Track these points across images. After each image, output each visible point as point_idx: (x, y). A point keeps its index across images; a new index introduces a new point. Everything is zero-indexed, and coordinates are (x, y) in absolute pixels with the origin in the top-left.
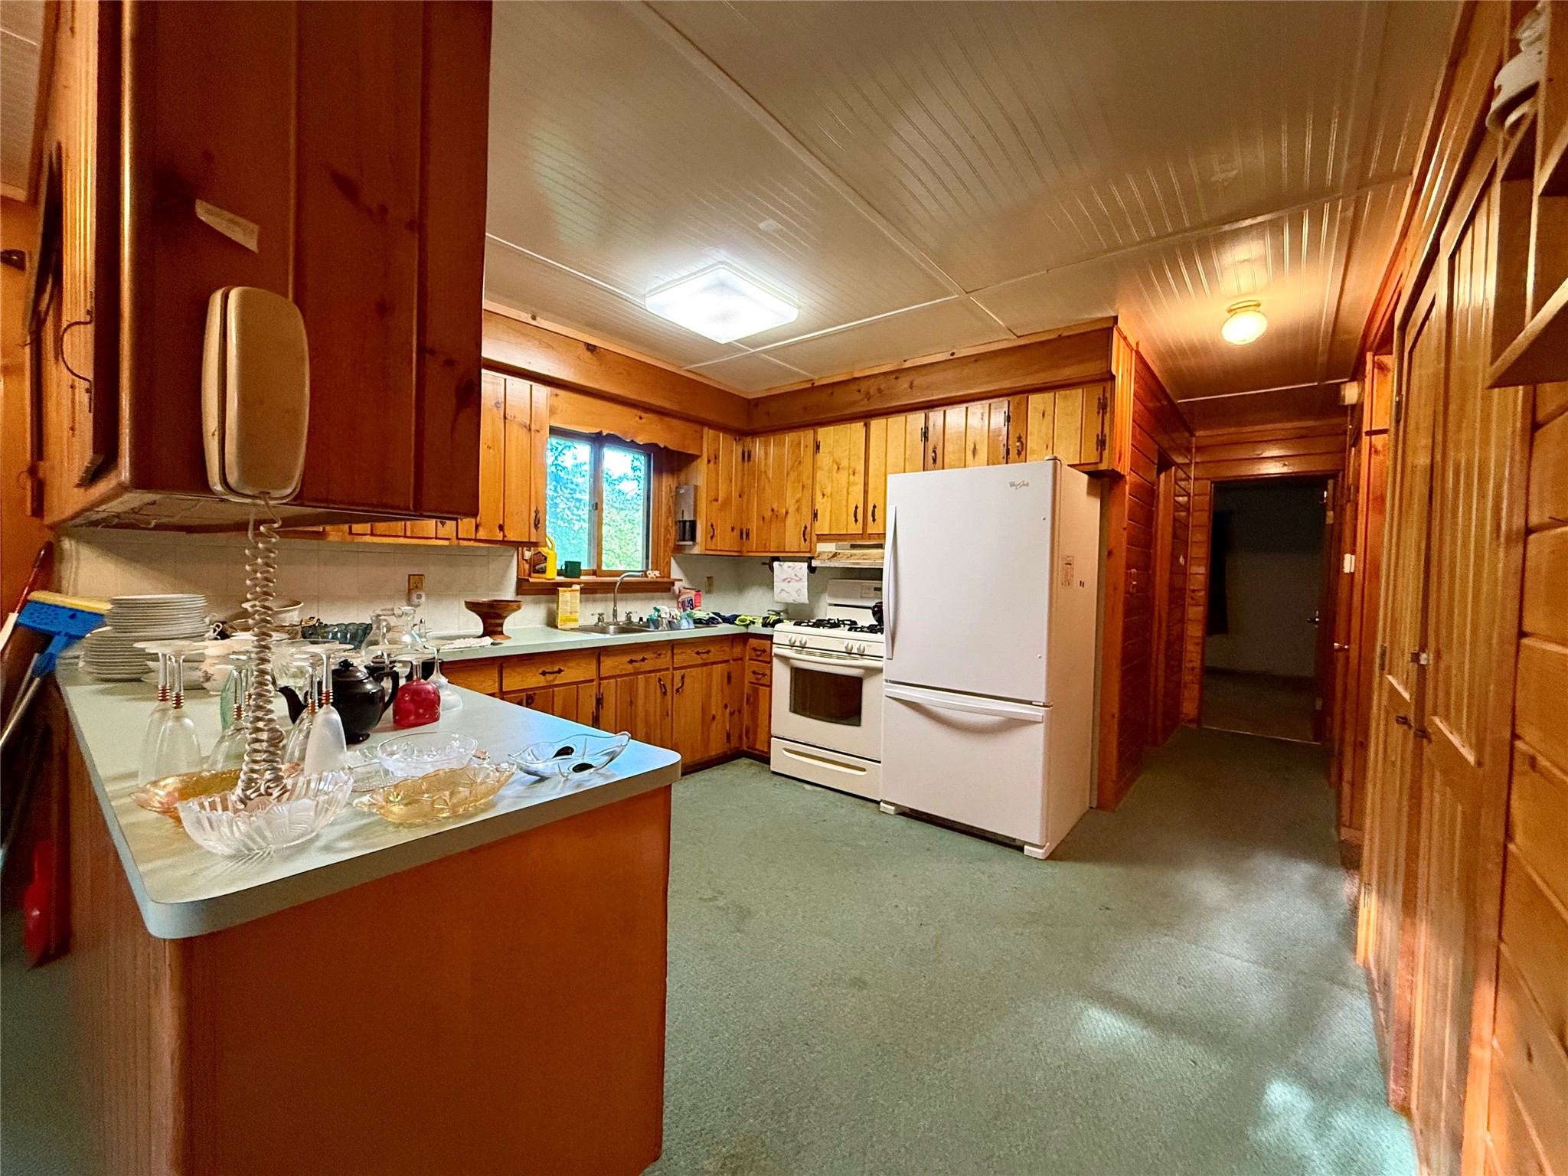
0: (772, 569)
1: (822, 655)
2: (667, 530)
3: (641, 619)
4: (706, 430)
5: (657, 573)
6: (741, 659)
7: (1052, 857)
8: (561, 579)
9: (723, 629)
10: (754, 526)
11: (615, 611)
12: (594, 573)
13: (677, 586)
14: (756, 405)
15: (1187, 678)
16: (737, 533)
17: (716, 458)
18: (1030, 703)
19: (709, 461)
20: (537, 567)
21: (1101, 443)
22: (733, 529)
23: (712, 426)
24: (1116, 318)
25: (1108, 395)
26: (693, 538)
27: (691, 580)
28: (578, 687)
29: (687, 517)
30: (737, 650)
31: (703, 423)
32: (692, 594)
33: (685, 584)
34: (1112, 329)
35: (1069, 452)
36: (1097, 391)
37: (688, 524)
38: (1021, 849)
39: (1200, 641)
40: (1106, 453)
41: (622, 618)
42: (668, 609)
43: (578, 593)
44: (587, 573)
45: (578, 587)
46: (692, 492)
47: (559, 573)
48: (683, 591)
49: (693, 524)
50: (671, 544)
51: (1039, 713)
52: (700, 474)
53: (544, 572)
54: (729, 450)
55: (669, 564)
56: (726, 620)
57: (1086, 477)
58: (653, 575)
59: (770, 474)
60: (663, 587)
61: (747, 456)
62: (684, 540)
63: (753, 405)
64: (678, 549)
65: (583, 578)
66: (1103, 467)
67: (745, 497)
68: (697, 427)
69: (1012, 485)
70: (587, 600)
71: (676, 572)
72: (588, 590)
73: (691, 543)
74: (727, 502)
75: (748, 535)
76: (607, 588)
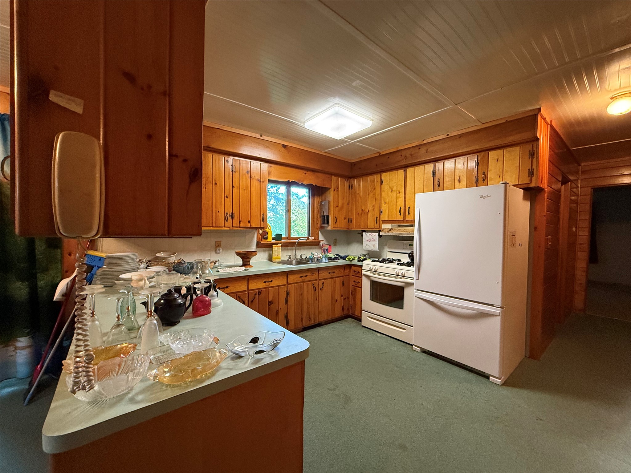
0: (362, 235)
1: (384, 276)
2: (317, 220)
3: (306, 257)
4: (333, 177)
5: (313, 238)
6: (348, 275)
7: (505, 384)
8: (274, 241)
9: (340, 262)
10: (354, 218)
11: (296, 254)
12: (287, 238)
13: (321, 243)
14: (355, 165)
15: (577, 288)
16: (347, 220)
17: (337, 189)
18: (492, 305)
19: (334, 190)
20: (264, 237)
21: (531, 173)
22: (345, 219)
23: (336, 175)
24: (539, 109)
25: (535, 149)
26: (328, 223)
27: (327, 241)
28: (279, 288)
29: (325, 214)
30: (347, 271)
31: (332, 174)
32: (327, 247)
33: (325, 242)
34: (538, 114)
35: (512, 178)
36: (529, 147)
37: (325, 217)
38: (489, 378)
39: (585, 269)
40: (534, 179)
41: (298, 257)
42: (317, 253)
43: (281, 247)
44: (285, 238)
45: (280, 245)
46: (327, 203)
47: (273, 239)
48: (324, 245)
49: (328, 217)
50: (319, 225)
51: (498, 311)
52: (331, 196)
53: (267, 239)
54: (343, 184)
55: (318, 234)
56: (342, 258)
57: (522, 190)
58: (311, 238)
59: (361, 194)
60: (316, 244)
61: (351, 187)
62: (324, 224)
63: (353, 165)
64: (322, 228)
65: (283, 241)
66: (533, 185)
67: (350, 205)
68: (329, 176)
69: (481, 197)
70: (284, 250)
71: (321, 237)
72: (285, 246)
73: (327, 225)
74: (342, 207)
75: (351, 221)
76: (293, 244)
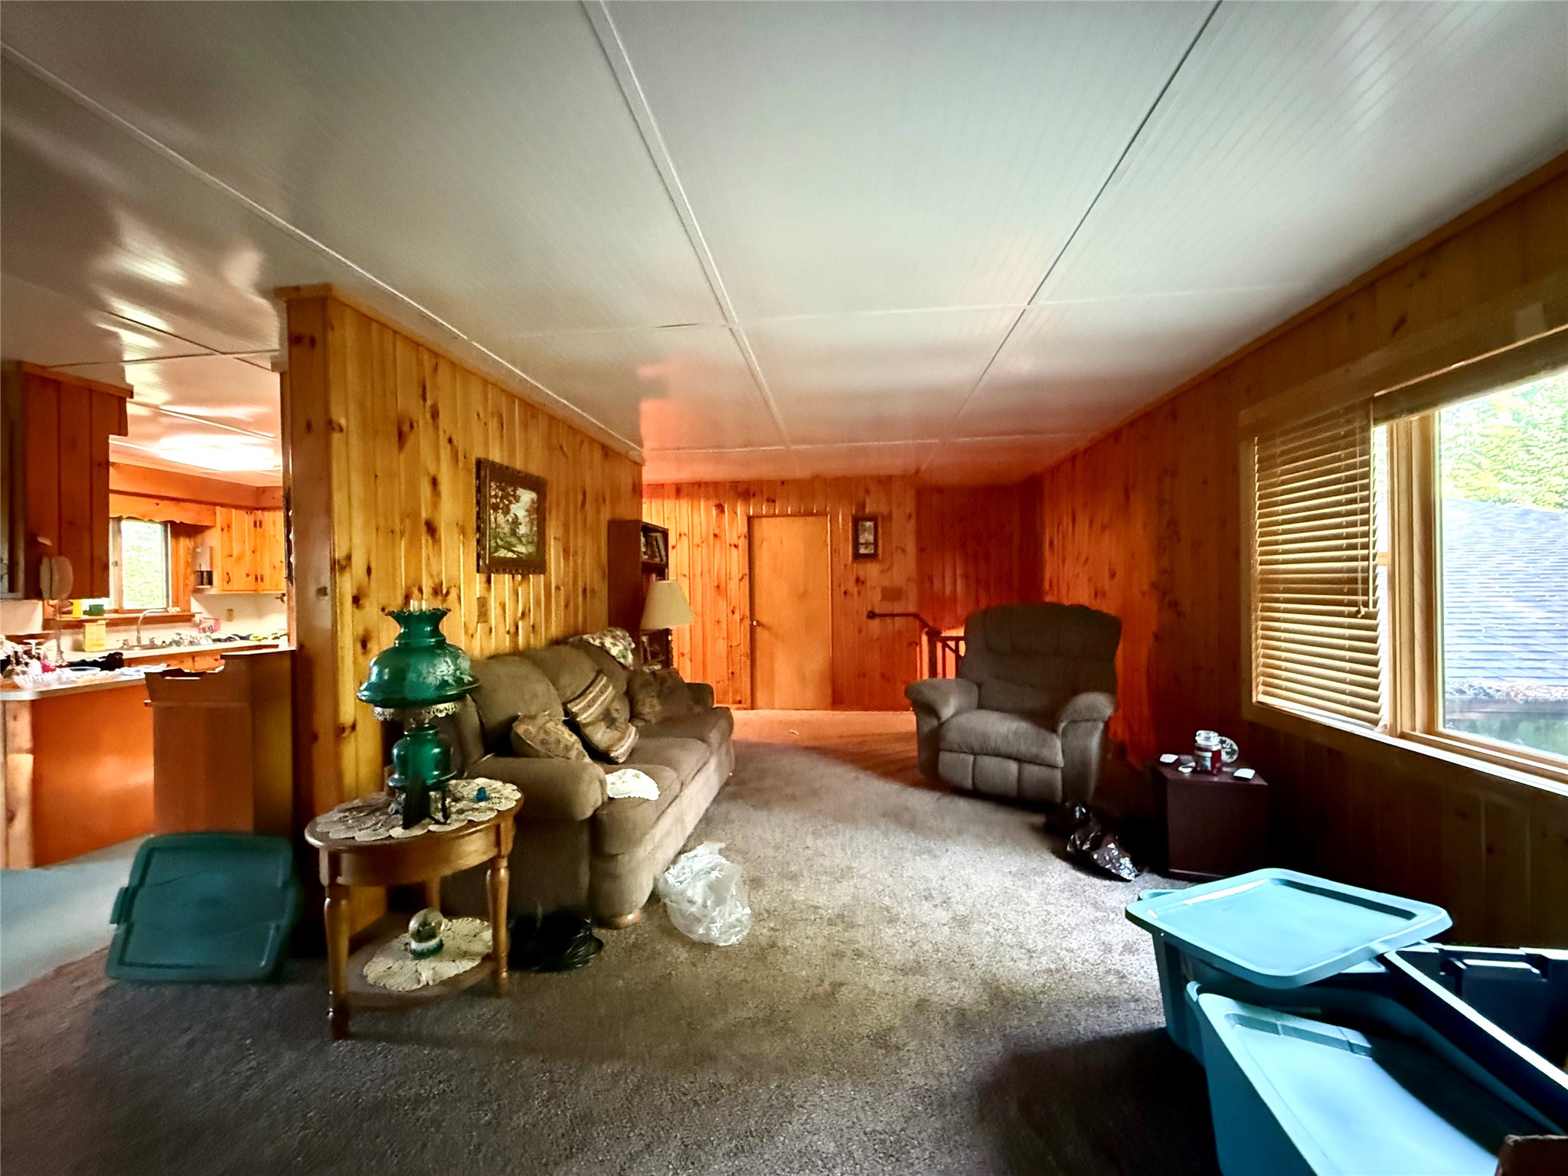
0: (283, 601)
2: (186, 578)
3: (164, 642)
4: (218, 508)
5: (178, 609)
8: (87, 617)
9: (238, 643)
10: (267, 573)
11: (139, 637)
12: (116, 611)
13: (197, 618)
14: (264, 491)
16: (252, 578)
17: (229, 527)
19: (222, 530)
20: (63, 610)
22: (248, 575)
23: (222, 505)
26: (210, 583)
27: (210, 612)
29: (205, 568)
31: (215, 504)
32: (211, 622)
33: (205, 615)
37: (205, 574)
41: (145, 641)
42: (186, 632)
43: (103, 627)
44: (110, 612)
45: (104, 622)
46: (208, 550)
47: (85, 613)
48: (203, 620)
49: (210, 574)
50: (191, 588)
52: (213, 539)
53: (71, 613)
54: (241, 520)
55: (188, 602)
56: (242, 638)
58: (174, 611)
60: (187, 618)
61: (258, 524)
62: (202, 584)
64: (196, 591)
65: (106, 616)
67: (258, 553)
68: (209, 507)
70: (112, 630)
71: (196, 608)
72: (112, 624)
73: (209, 586)
74: (240, 558)
75: (262, 579)
76: (130, 622)
